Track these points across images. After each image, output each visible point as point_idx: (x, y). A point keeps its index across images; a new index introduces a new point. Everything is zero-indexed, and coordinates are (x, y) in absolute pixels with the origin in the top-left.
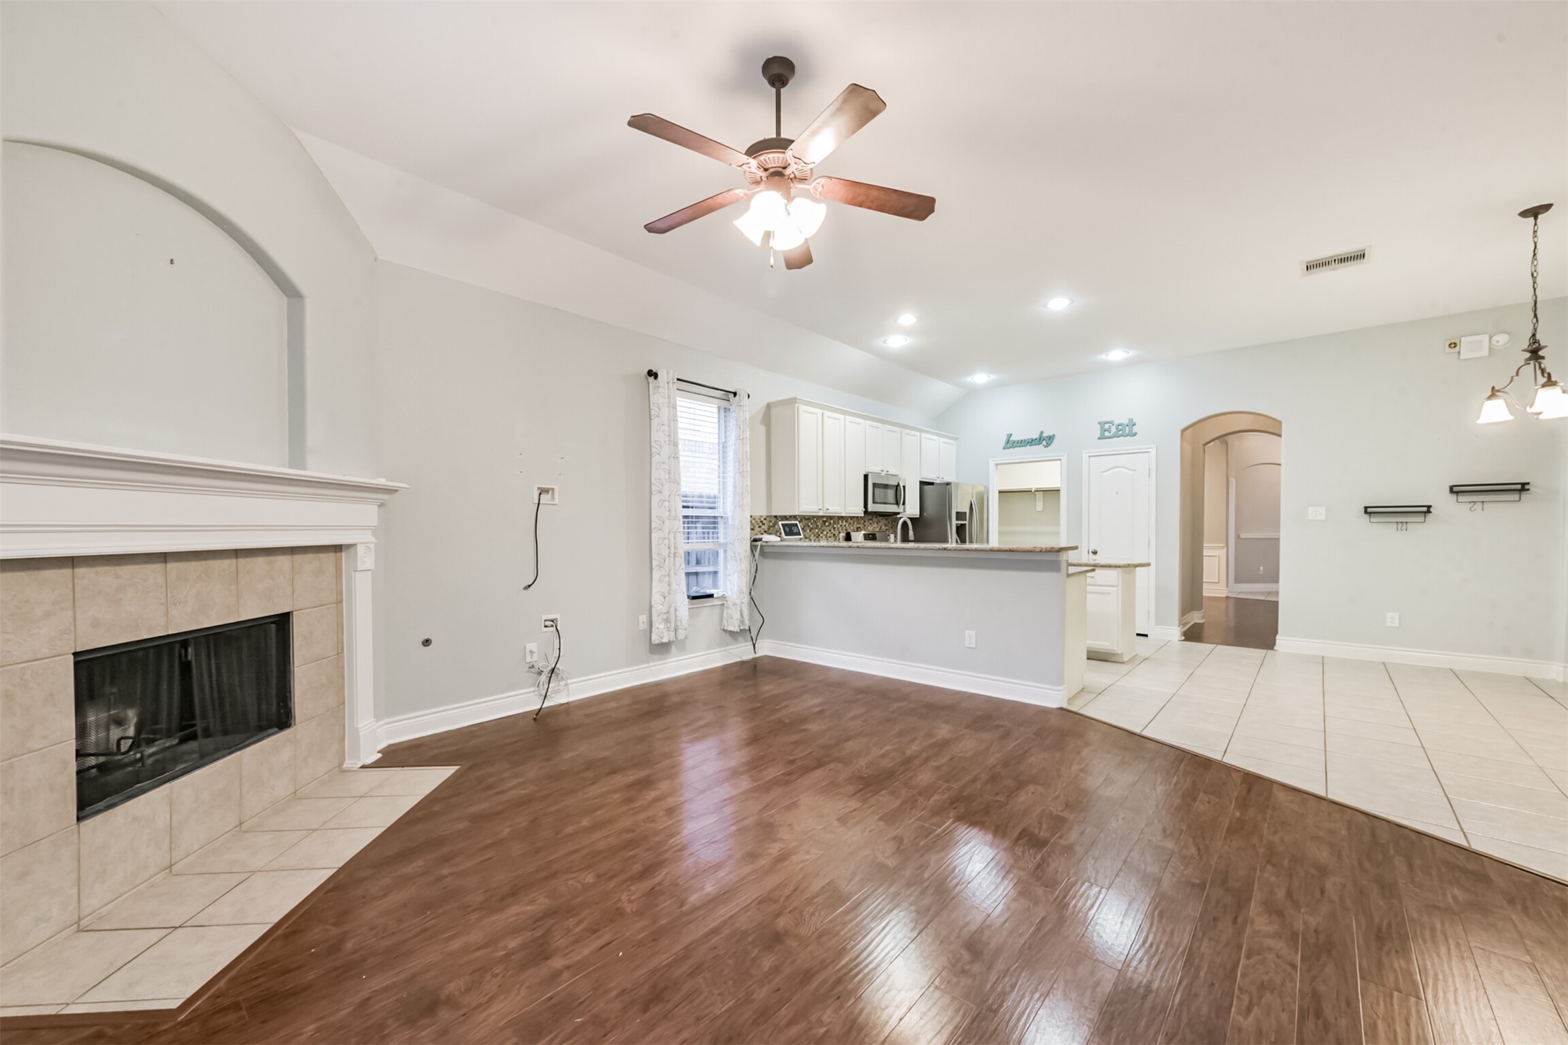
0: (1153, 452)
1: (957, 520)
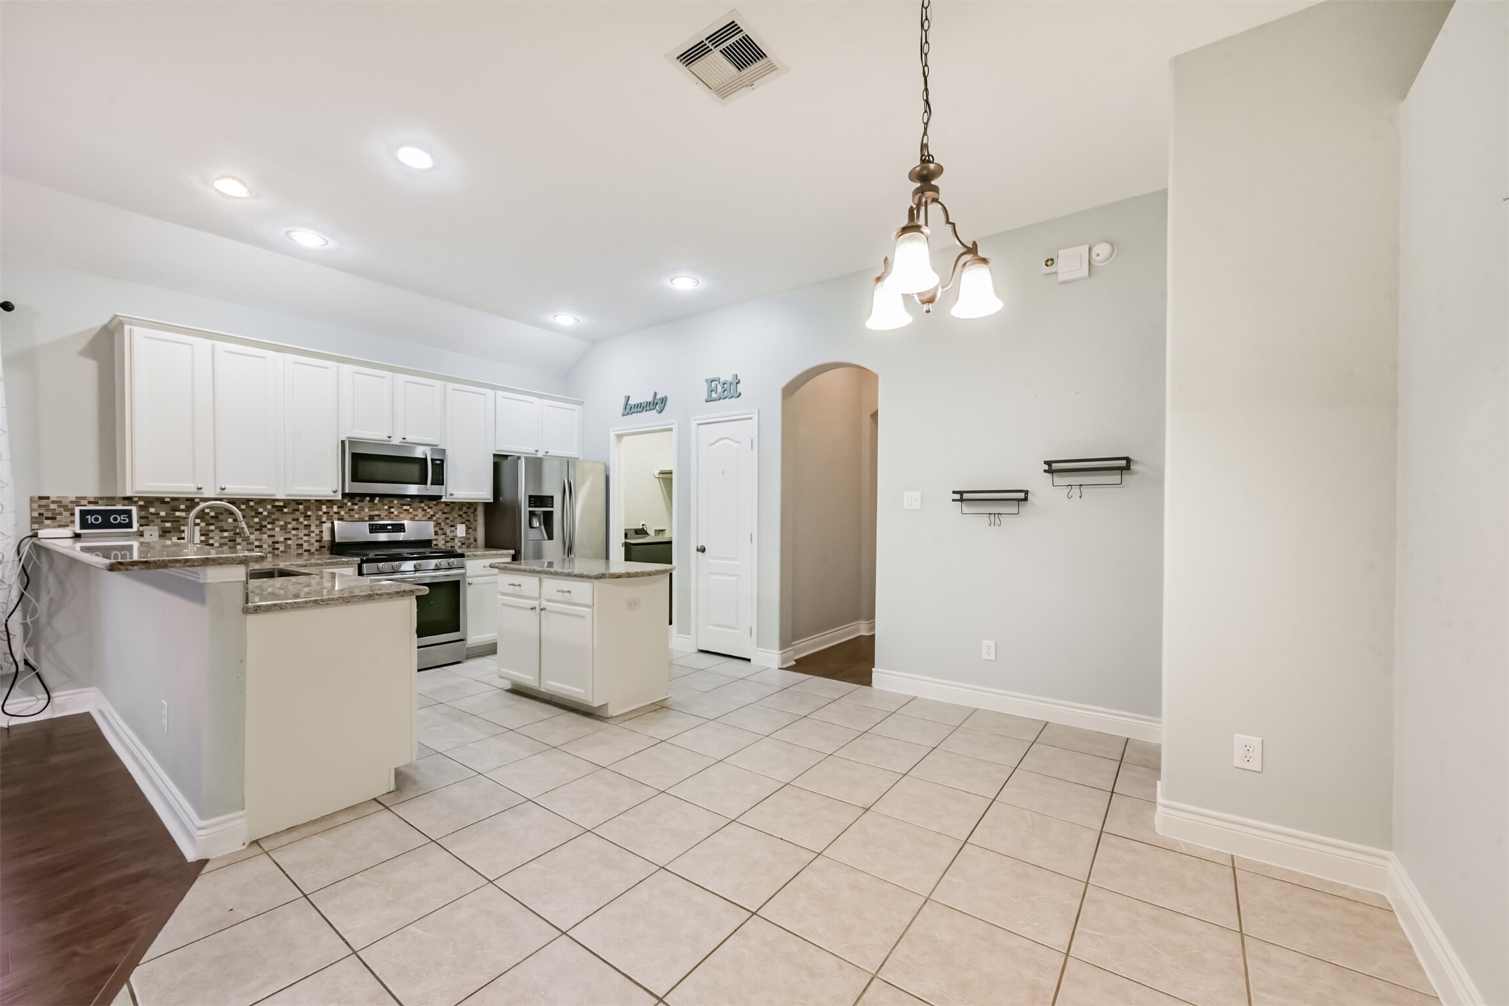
0: (755, 417)
1: (530, 506)
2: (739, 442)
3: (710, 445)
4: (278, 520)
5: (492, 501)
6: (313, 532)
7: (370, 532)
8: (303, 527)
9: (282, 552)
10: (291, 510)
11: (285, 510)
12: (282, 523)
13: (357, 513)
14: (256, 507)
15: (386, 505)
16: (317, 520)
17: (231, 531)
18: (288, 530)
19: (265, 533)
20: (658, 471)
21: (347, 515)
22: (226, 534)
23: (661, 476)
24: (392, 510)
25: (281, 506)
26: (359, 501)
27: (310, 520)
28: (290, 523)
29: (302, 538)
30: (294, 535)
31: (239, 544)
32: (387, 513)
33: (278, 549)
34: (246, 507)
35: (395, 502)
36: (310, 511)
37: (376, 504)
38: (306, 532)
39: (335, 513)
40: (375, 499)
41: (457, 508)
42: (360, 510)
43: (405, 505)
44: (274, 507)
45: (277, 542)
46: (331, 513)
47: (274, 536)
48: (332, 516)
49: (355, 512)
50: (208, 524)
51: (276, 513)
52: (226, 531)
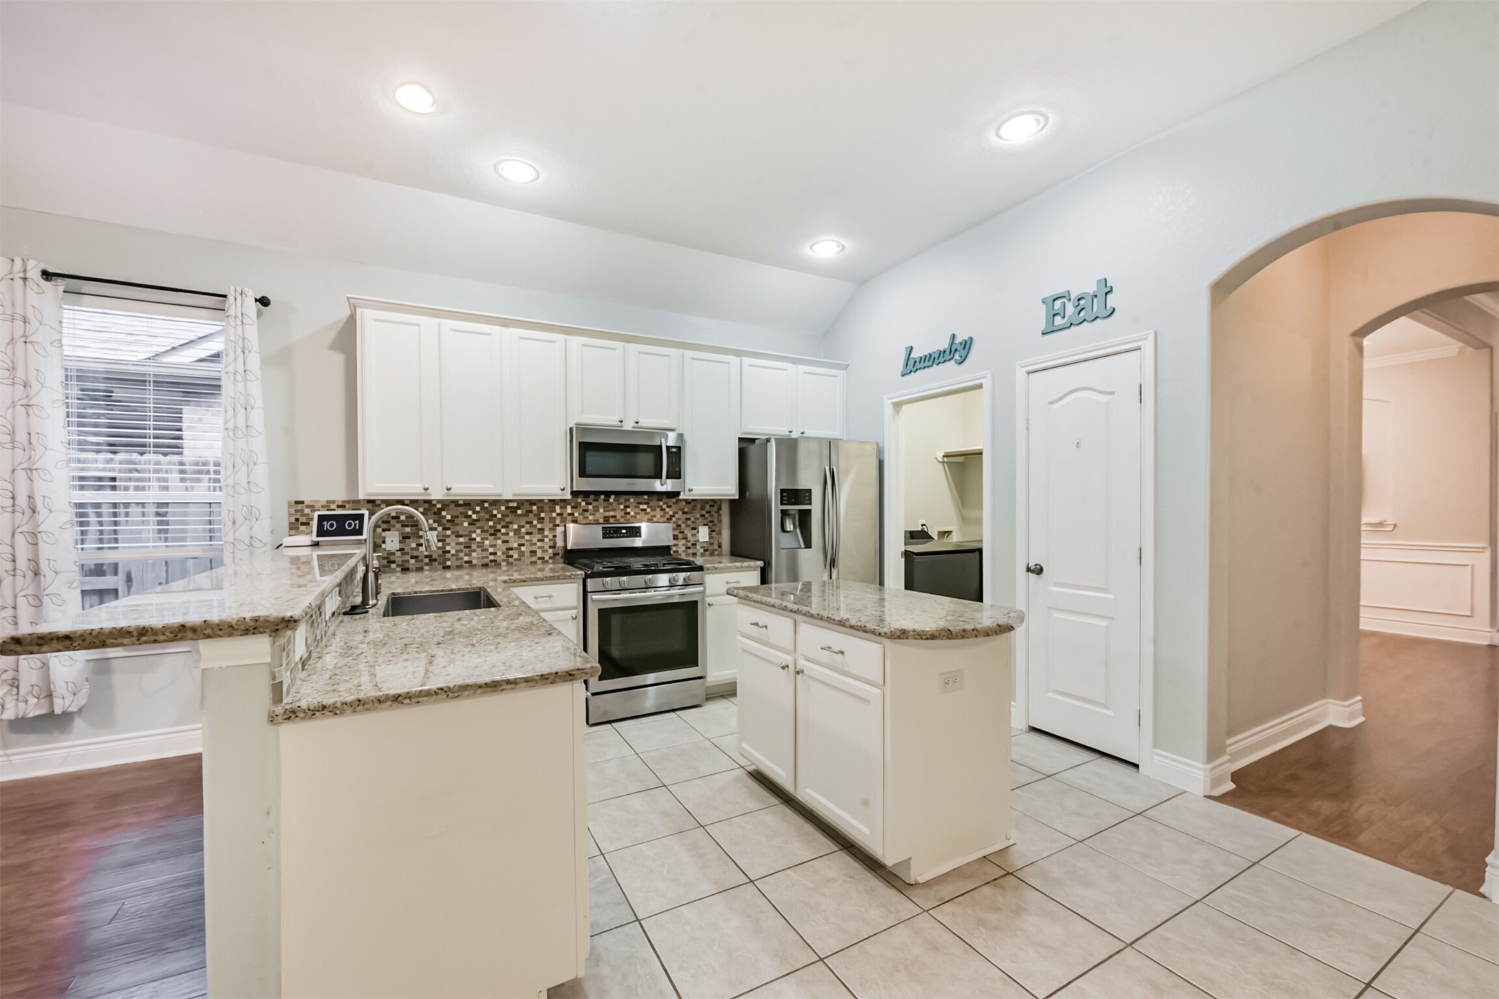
0: (1148, 346)
1: (782, 504)
2: (1113, 393)
3: (1052, 403)
4: (511, 523)
5: (737, 497)
6: (547, 537)
7: (604, 538)
8: (536, 531)
9: (516, 560)
10: (524, 512)
11: (519, 512)
12: (515, 527)
13: (591, 514)
14: (490, 508)
15: (622, 504)
16: (550, 522)
17: (465, 536)
18: (522, 535)
19: (499, 538)
20: (943, 454)
21: (581, 517)
22: (461, 540)
23: (945, 459)
24: (628, 510)
25: (515, 507)
26: (594, 500)
27: (543, 523)
28: (523, 527)
29: (535, 544)
30: (527, 541)
31: (474, 551)
32: (622, 513)
33: (512, 556)
34: (481, 509)
35: (632, 500)
36: (543, 512)
37: (612, 503)
38: (540, 537)
39: (569, 514)
40: (610, 497)
41: (699, 506)
42: (594, 511)
43: (641, 503)
44: (507, 508)
45: (511, 549)
46: (565, 515)
47: (507, 542)
48: (566, 518)
49: (589, 513)
50: (445, 529)
51: (510, 515)
52: (461, 536)
